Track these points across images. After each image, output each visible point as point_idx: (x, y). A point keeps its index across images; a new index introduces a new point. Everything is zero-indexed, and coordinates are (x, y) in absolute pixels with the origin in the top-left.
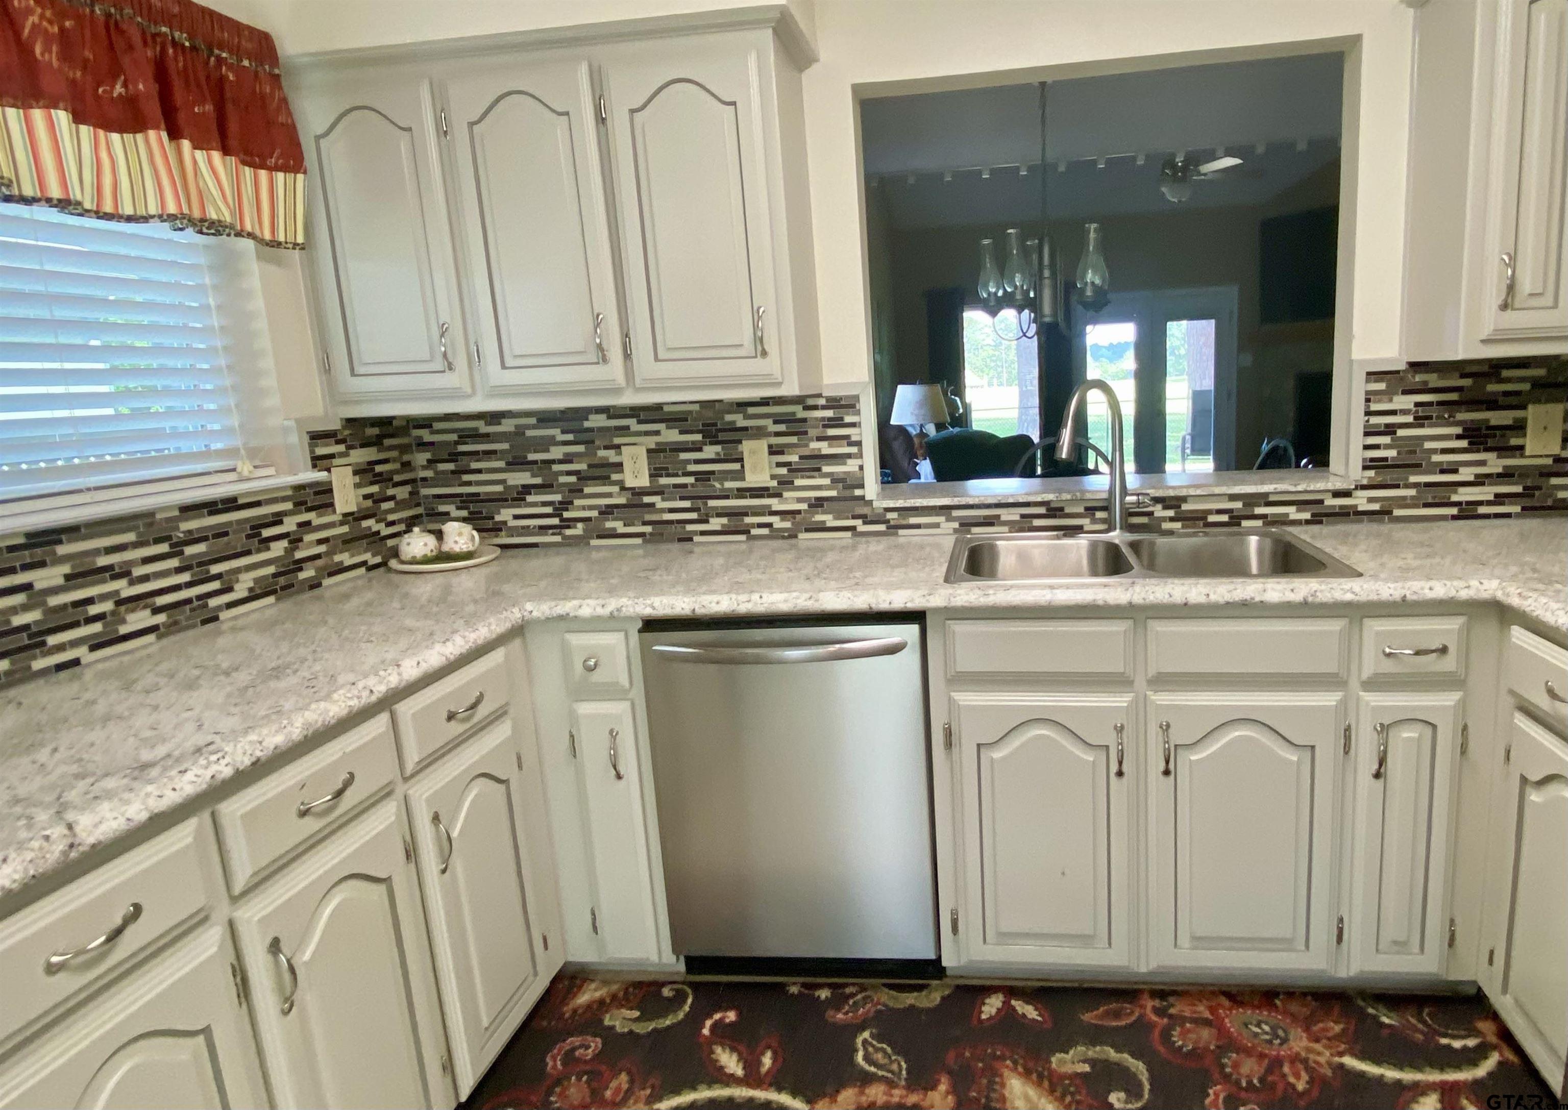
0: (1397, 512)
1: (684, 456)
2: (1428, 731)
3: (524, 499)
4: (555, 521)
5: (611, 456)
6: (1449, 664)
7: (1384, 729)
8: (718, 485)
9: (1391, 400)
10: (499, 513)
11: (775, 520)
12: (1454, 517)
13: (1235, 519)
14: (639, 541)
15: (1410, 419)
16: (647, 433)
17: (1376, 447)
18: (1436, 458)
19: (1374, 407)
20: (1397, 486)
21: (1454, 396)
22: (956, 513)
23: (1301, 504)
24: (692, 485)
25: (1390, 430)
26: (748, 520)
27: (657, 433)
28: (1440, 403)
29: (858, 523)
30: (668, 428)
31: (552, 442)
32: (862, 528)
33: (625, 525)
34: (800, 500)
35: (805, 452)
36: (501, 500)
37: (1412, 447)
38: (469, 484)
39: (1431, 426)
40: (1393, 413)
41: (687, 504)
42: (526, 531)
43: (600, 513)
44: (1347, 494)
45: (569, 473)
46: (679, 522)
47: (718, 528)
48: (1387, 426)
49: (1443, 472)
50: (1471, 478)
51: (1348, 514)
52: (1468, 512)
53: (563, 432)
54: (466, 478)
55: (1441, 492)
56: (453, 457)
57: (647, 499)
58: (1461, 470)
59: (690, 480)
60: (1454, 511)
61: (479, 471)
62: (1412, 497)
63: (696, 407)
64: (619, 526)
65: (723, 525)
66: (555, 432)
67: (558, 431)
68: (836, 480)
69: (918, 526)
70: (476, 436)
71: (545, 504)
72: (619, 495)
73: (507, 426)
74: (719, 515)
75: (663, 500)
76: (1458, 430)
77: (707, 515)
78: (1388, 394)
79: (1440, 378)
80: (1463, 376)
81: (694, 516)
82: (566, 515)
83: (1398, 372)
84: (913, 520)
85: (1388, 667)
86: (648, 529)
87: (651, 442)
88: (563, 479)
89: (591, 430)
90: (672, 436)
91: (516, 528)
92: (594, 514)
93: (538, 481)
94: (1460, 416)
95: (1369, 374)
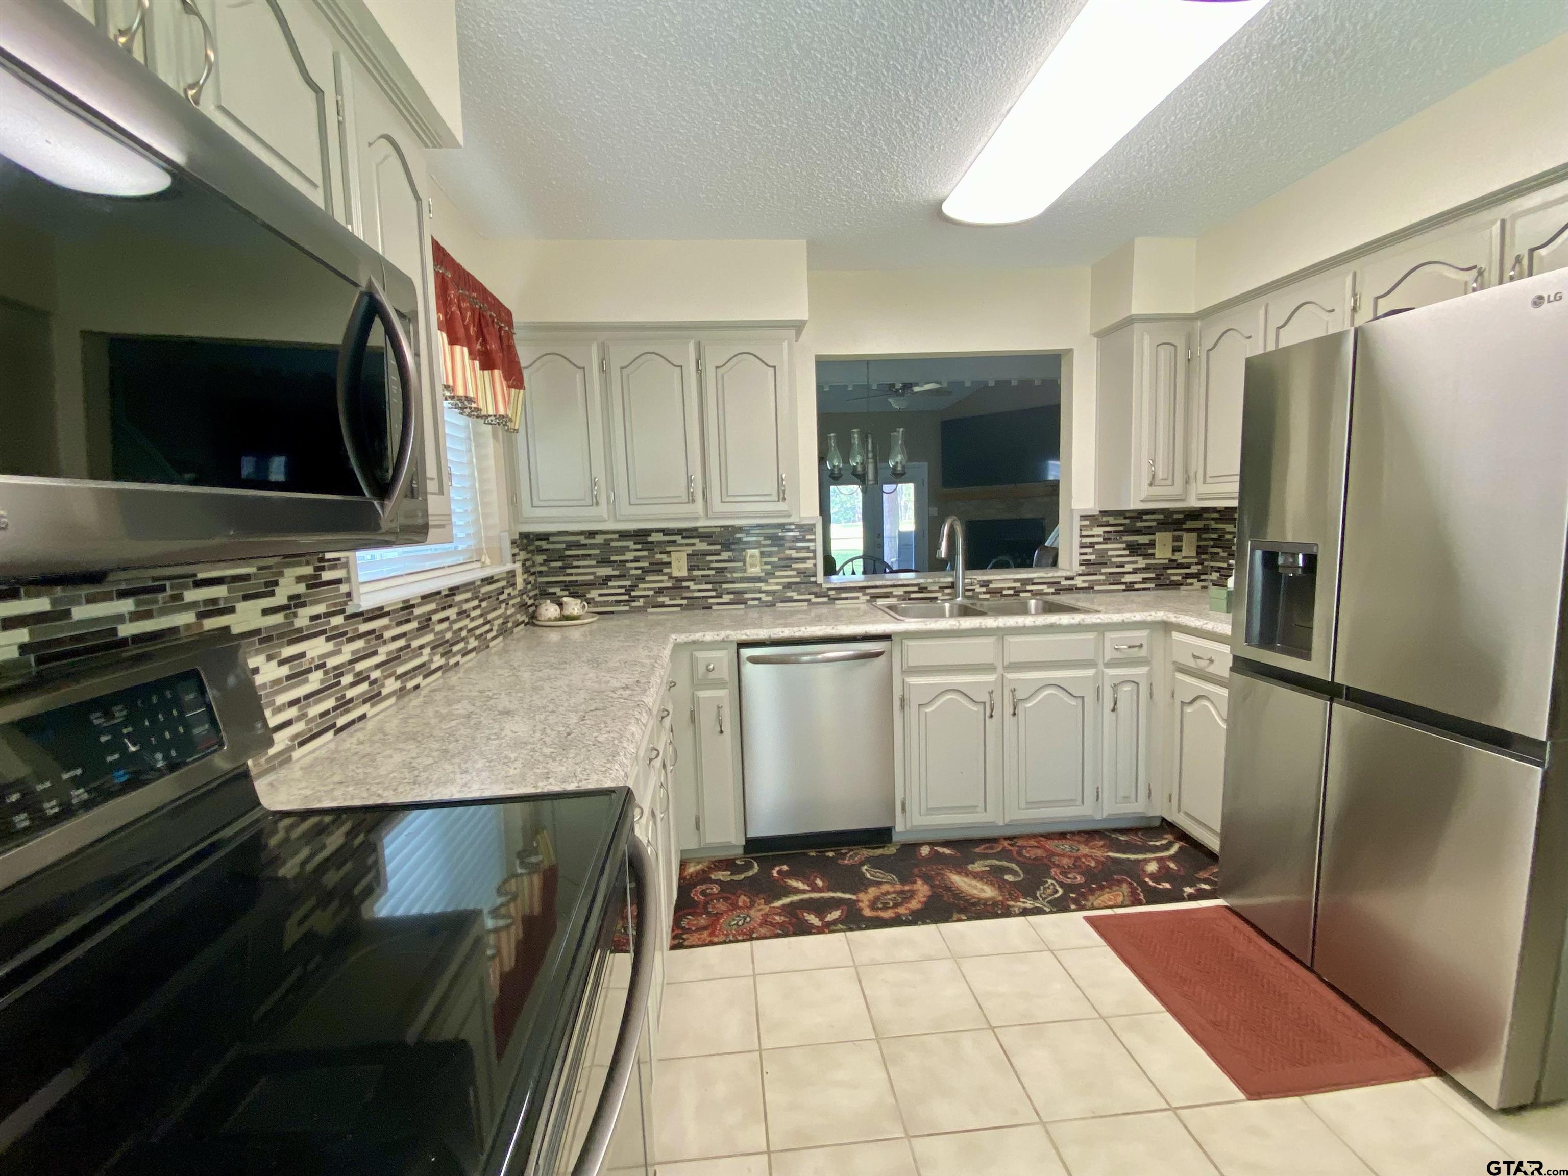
0: (1096, 588)
1: (709, 558)
2: (1134, 685)
3: (607, 584)
4: (626, 597)
5: (664, 558)
6: (1143, 653)
7: (1115, 687)
8: (729, 575)
9: (1092, 530)
10: (590, 593)
11: (762, 596)
12: (1124, 590)
13: (1017, 592)
14: (678, 609)
15: (1101, 540)
16: (687, 545)
17: (1086, 554)
18: (1114, 560)
19: (1084, 533)
20: (1096, 574)
21: (1121, 528)
22: (868, 591)
23: (1049, 584)
24: (713, 575)
25: (1092, 545)
26: (746, 596)
27: (694, 544)
28: (1115, 532)
29: (812, 597)
30: (700, 541)
31: (627, 549)
32: (815, 600)
33: (670, 599)
34: (777, 584)
35: (782, 556)
36: (591, 585)
37: (1102, 554)
38: (571, 575)
39: (1111, 543)
40: (1093, 536)
41: (709, 586)
42: (606, 604)
43: (656, 592)
44: (1072, 578)
45: (637, 568)
46: (704, 597)
47: (727, 601)
48: (1091, 543)
49: (1117, 567)
50: (1131, 570)
51: (1072, 589)
52: (1130, 587)
53: (635, 543)
54: (569, 571)
55: (1117, 577)
56: (562, 558)
57: (685, 584)
58: (1126, 566)
59: (713, 572)
60: (1123, 587)
61: (578, 567)
62: (1103, 580)
63: (718, 529)
64: (666, 600)
65: (731, 599)
66: (630, 544)
67: (632, 543)
68: (800, 572)
69: (846, 599)
70: (579, 546)
71: (620, 587)
72: (668, 581)
73: (599, 539)
74: (728, 593)
75: (695, 584)
76: (1124, 545)
77: (722, 594)
78: (1090, 527)
79: (1115, 519)
80: (1125, 518)
81: (714, 593)
82: (633, 593)
83: (1094, 516)
84: (844, 595)
85: (1118, 655)
86: (684, 602)
87: (689, 550)
88: (633, 572)
89: (652, 542)
90: (702, 546)
91: (600, 602)
92: (651, 593)
93: (617, 573)
94: (1125, 538)
95: (1081, 516)
